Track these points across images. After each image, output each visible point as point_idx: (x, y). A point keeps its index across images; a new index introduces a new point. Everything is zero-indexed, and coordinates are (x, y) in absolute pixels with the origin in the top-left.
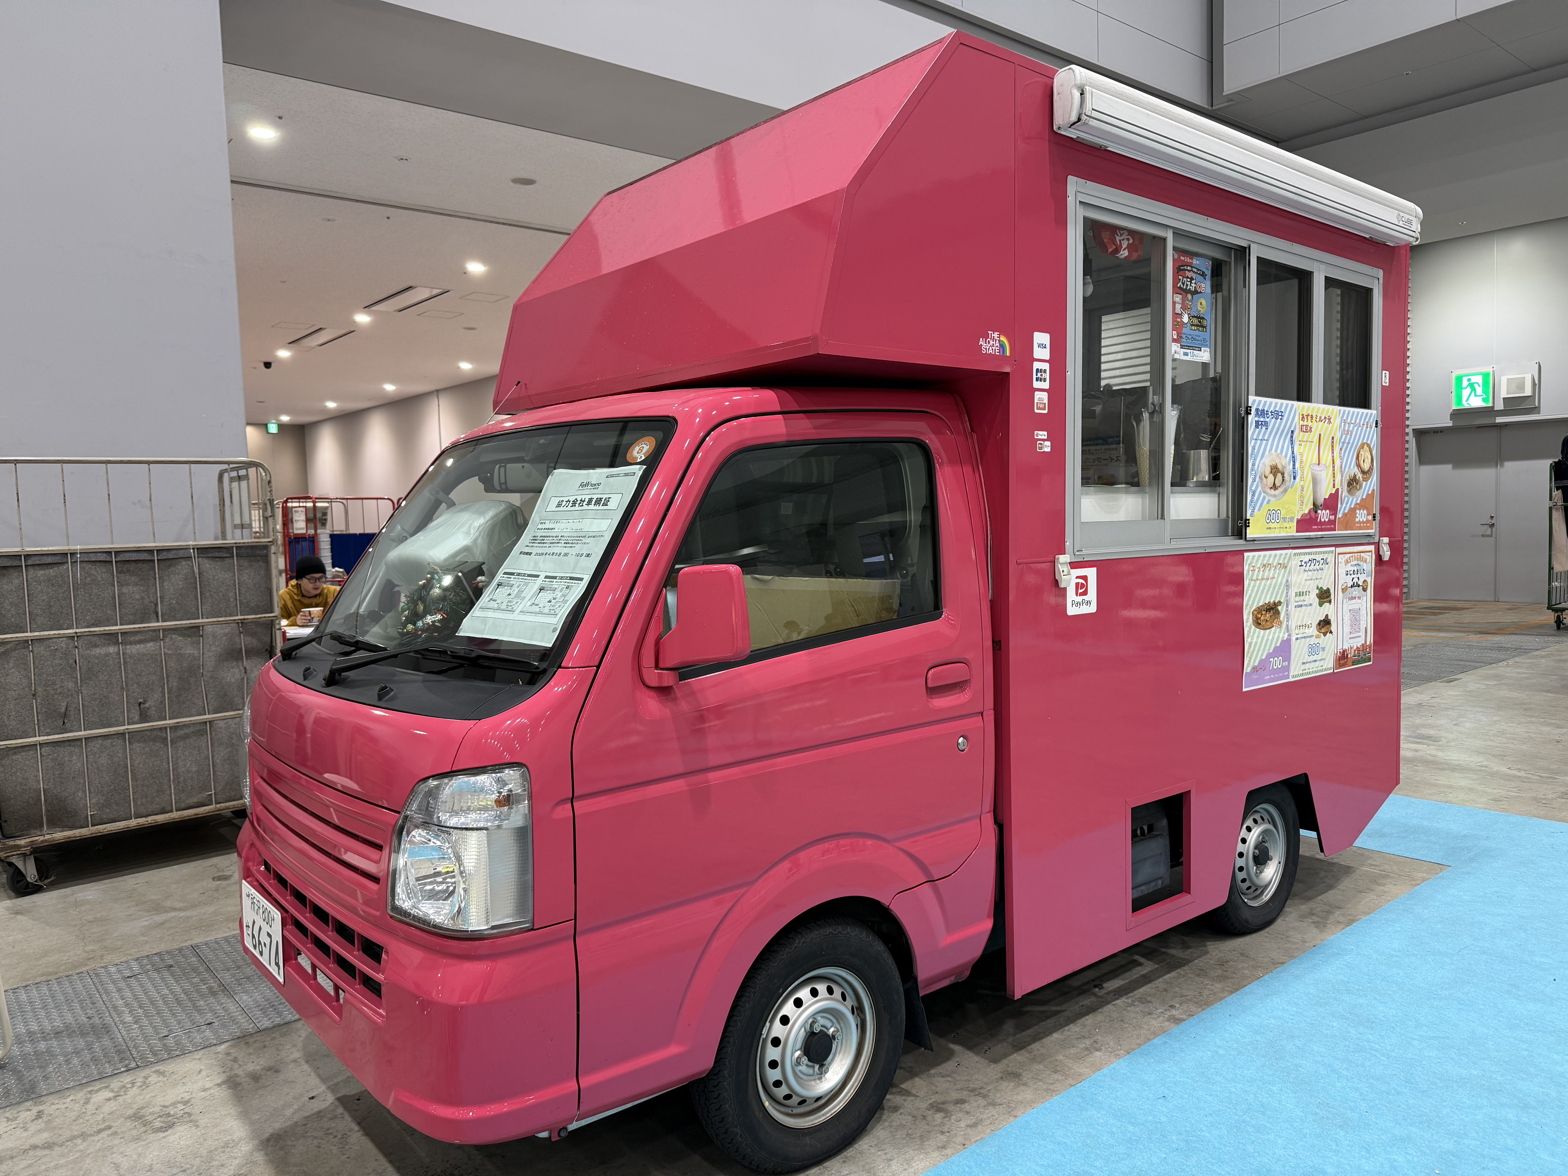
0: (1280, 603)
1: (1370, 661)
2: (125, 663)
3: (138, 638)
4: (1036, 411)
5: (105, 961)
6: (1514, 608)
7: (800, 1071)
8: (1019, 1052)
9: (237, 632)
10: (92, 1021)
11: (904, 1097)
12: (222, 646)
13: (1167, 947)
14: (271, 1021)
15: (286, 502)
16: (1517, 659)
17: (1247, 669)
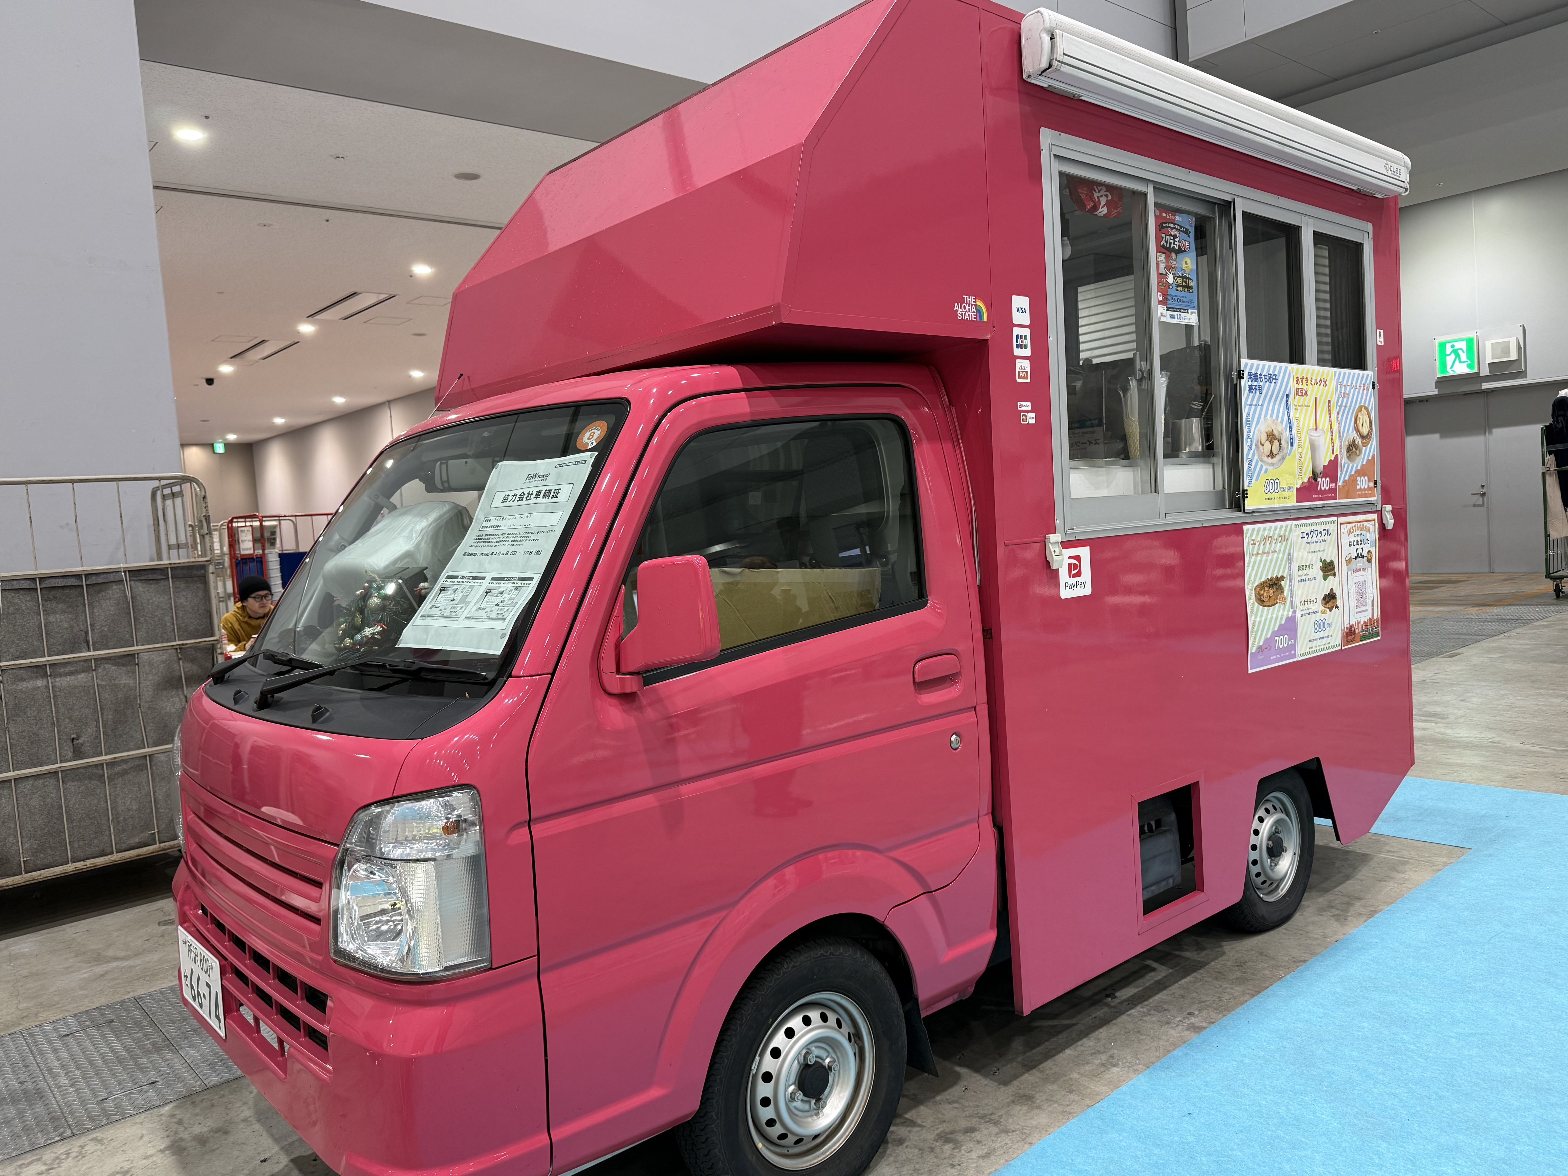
0: (1282, 578)
1: (1378, 636)
2: (55, 696)
3: (67, 670)
4: (1018, 380)
5: (40, 1019)
6: (1511, 579)
7: (795, 1107)
8: (1030, 1072)
9: (175, 658)
10: (24, 1087)
11: (909, 1129)
12: (160, 674)
13: (1181, 950)
14: (220, 1076)
15: (231, 522)
16: (1519, 630)
17: (1252, 649)
